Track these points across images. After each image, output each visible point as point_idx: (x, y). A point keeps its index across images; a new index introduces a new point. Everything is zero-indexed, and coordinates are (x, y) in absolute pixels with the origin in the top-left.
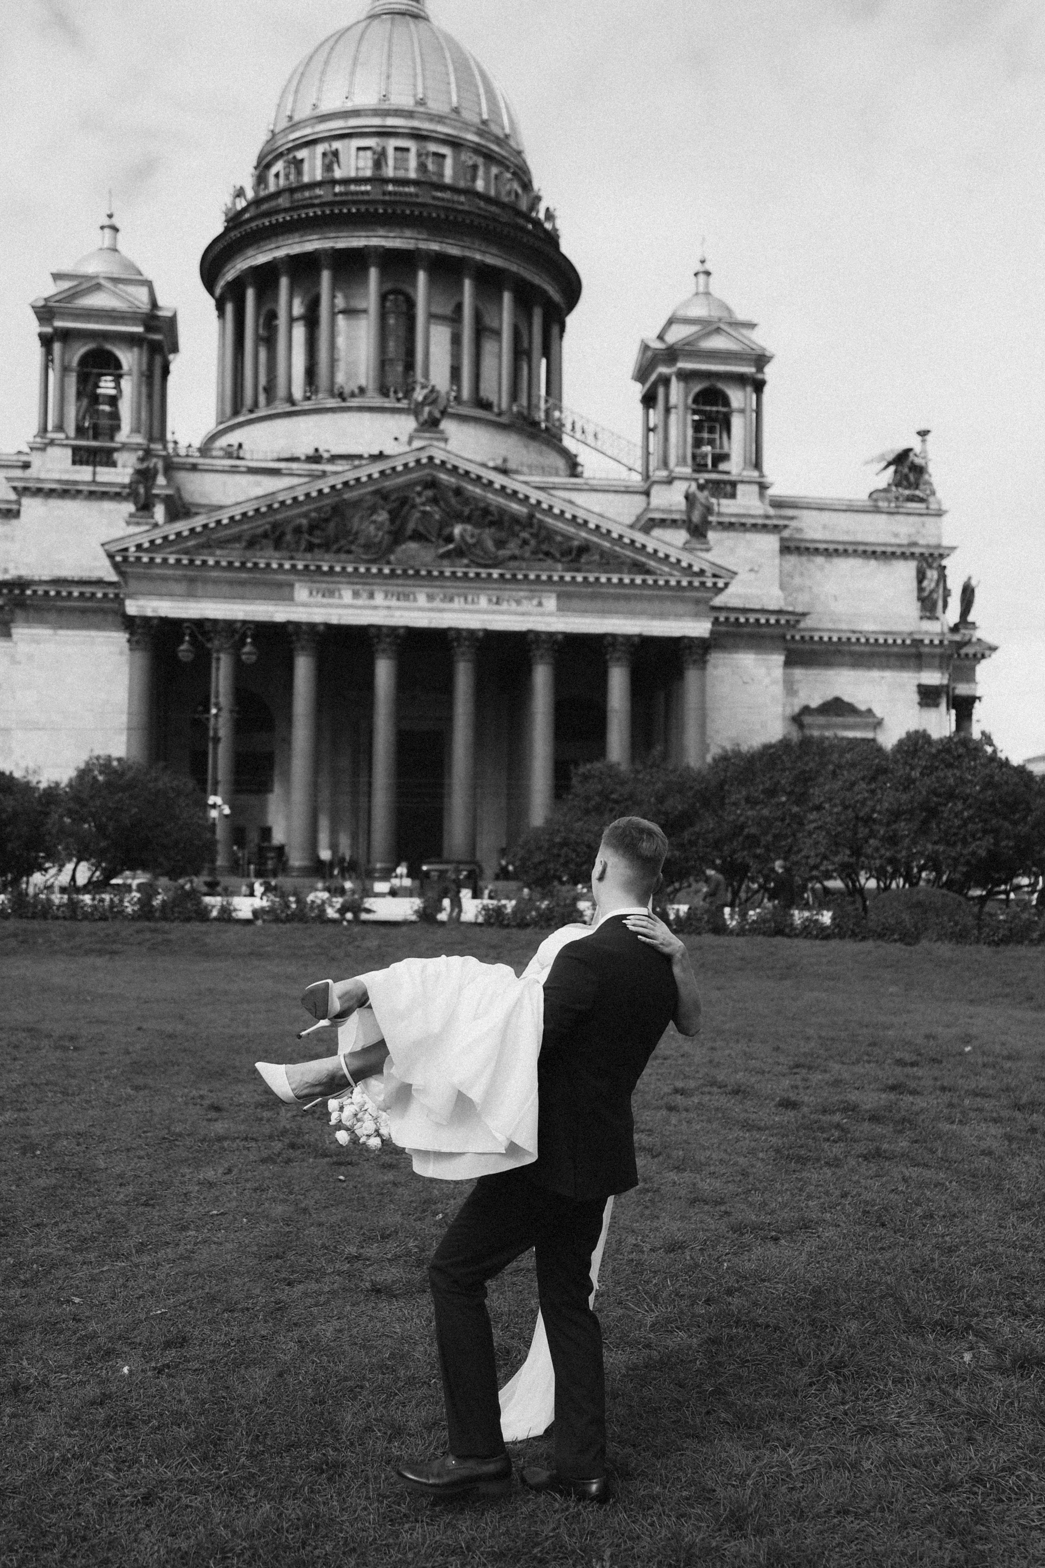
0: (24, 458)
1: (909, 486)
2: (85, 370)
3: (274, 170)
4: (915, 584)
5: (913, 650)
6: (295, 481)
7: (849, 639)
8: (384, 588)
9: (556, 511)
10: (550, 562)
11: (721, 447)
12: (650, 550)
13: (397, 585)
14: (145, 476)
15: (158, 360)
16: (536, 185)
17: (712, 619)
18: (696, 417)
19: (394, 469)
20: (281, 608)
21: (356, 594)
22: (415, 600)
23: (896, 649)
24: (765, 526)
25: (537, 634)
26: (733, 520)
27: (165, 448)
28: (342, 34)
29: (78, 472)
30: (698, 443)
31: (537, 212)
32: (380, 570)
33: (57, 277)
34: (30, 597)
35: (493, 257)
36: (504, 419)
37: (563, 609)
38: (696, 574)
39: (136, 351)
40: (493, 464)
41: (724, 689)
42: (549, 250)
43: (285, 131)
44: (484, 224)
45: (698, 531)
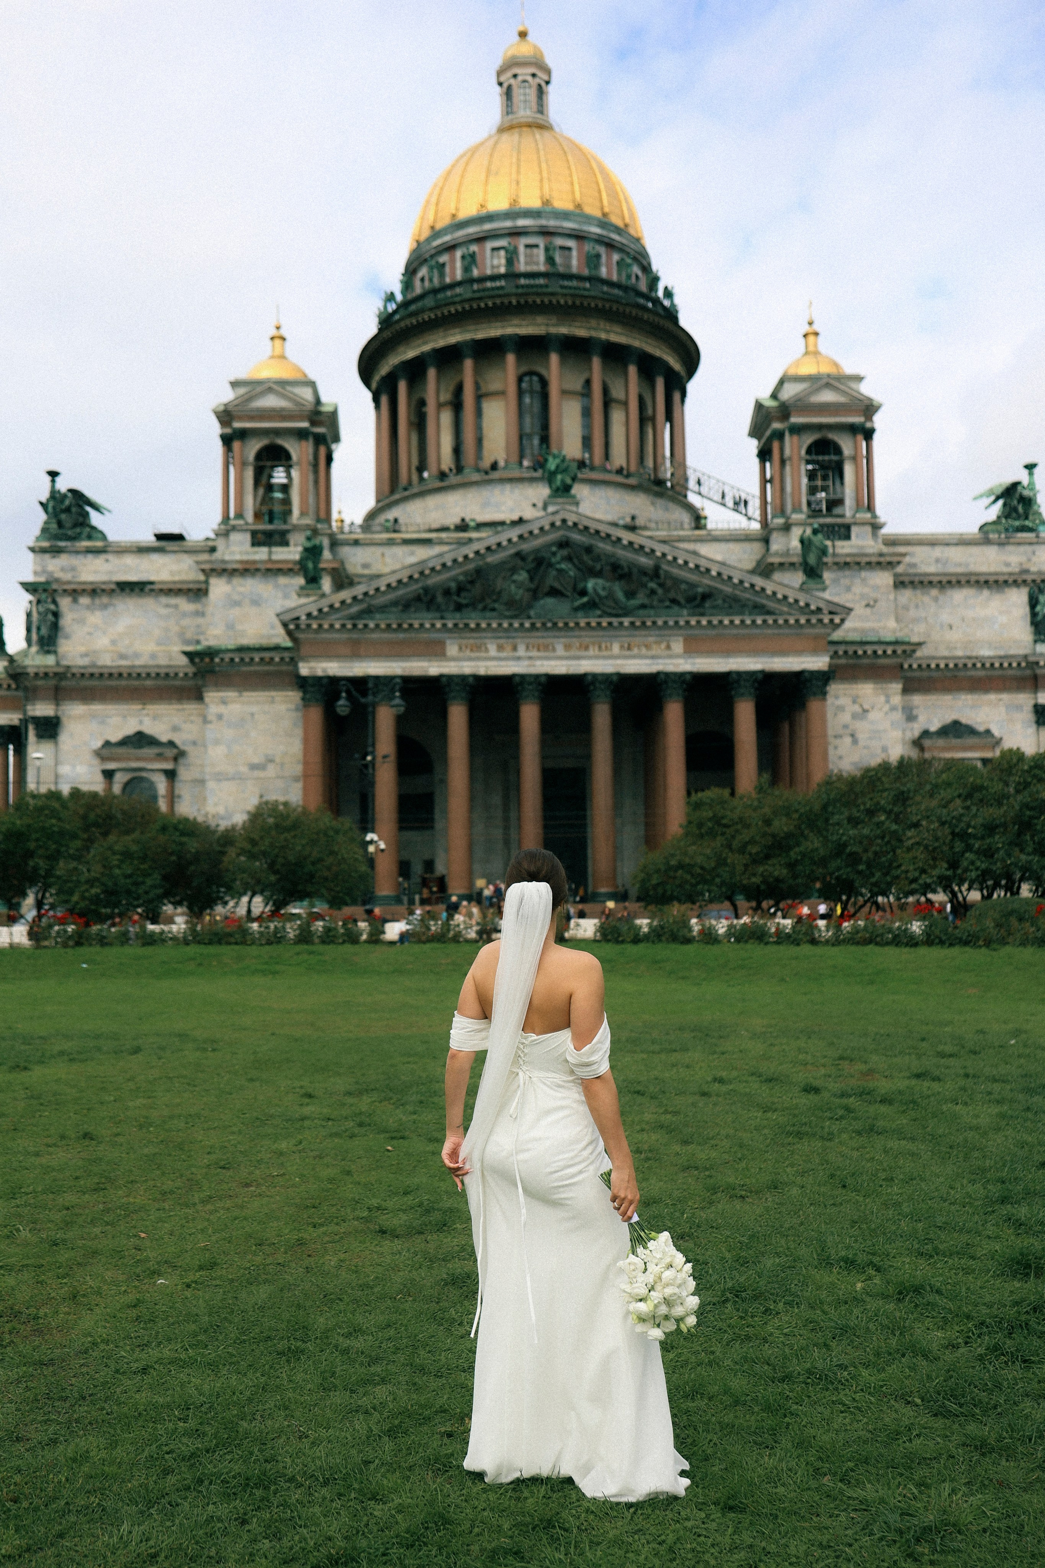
0: (211, 544)
1: (1018, 517)
2: (261, 463)
3: (420, 274)
4: (1028, 609)
5: (1028, 672)
6: (445, 548)
7: (965, 665)
8: (528, 640)
9: (681, 562)
10: (676, 608)
11: (835, 493)
12: (769, 592)
13: (538, 637)
14: (313, 552)
15: (322, 450)
16: (655, 267)
17: (831, 653)
18: (810, 467)
19: (531, 533)
20: (436, 664)
21: (500, 648)
22: (554, 650)
23: (1010, 672)
24: (879, 563)
25: (667, 675)
26: (848, 560)
27: (330, 526)
28: (473, 151)
29: (257, 553)
30: (812, 490)
31: (656, 291)
32: (522, 625)
33: (235, 384)
34: (218, 665)
35: (617, 335)
36: (632, 481)
37: (690, 650)
38: (813, 612)
39: (304, 443)
40: (621, 522)
41: (846, 718)
42: (668, 325)
43: (429, 240)
44: (607, 306)
45: (812, 572)
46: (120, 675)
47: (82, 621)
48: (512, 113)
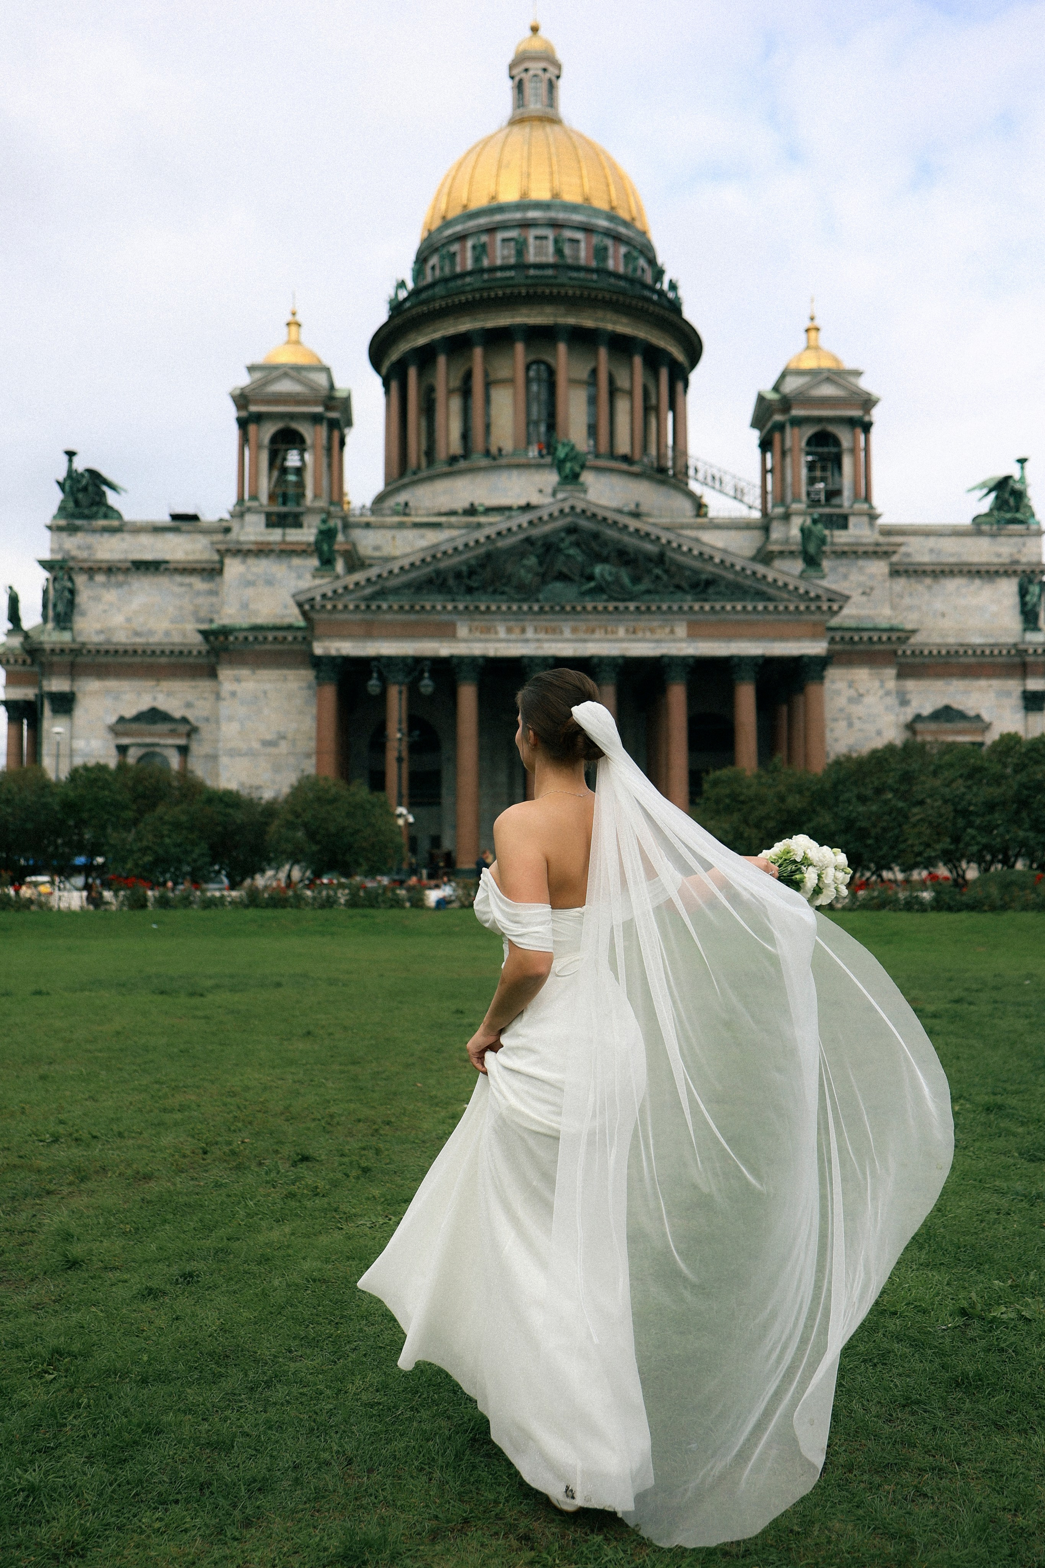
0: (224, 524)
1: (1010, 510)
2: (276, 447)
3: (431, 262)
4: (1017, 599)
5: (1017, 660)
6: (455, 533)
7: (957, 652)
8: (535, 623)
9: (685, 549)
10: (679, 595)
11: (833, 483)
12: (770, 579)
13: (546, 620)
14: (327, 535)
15: (336, 435)
16: (660, 260)
17: (828, 639)
18: (810, 458)
19: (540, 519)
20: (445, 644)
21: (509, 630)
22: (561, 632)
23: (1000, 660)
24: (875, 553)
25: (671, 658)
26: (846, 548)
27: (343, 509)
28: (486, 142)
29: (269, 534)
30: (812, 481)
31: (662, 283)
32: (530, 608)
33: (251, 369)
34: (233, 643)
35: (623, 327)
36: (635, 469)
37: (693, 635)
38: (811, 600)
39: (318, 428)
40: (626, 509)
41: (841, 701)
42: (673, 317)
43: (440, 229)
44: (614, 297)
45: (812, 561)
46: (135, 652)
47: (97, 599)
48: (523, 106)
